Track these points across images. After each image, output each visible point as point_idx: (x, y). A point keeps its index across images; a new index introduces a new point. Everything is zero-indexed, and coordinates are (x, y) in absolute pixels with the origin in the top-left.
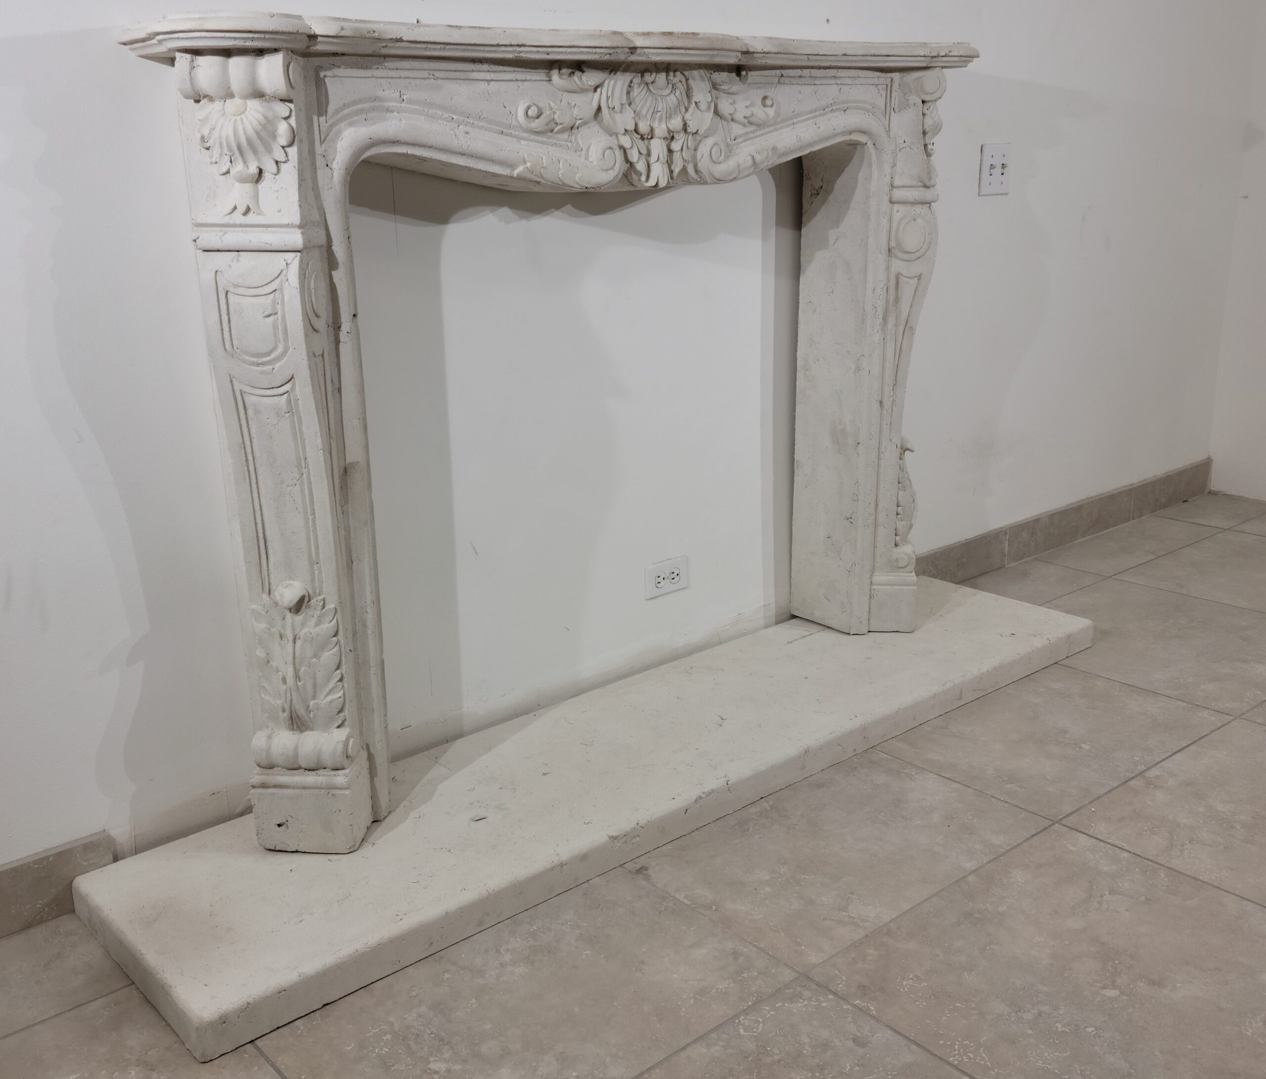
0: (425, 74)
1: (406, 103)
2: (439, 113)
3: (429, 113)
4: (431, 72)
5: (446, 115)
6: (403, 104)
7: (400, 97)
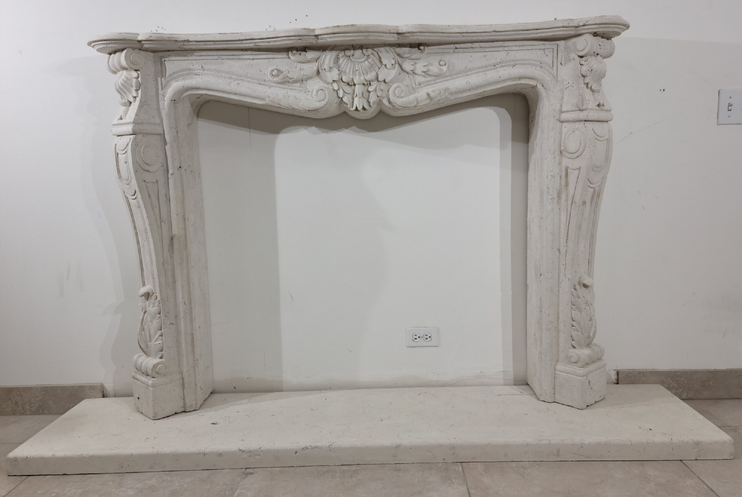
0: (216, 57)
1: (206, 71)
2: (224, 75)
3: (218, 75)
4: (220, 56)
5: (228, 76)
6: (205, 72)
7: (202, 68)
